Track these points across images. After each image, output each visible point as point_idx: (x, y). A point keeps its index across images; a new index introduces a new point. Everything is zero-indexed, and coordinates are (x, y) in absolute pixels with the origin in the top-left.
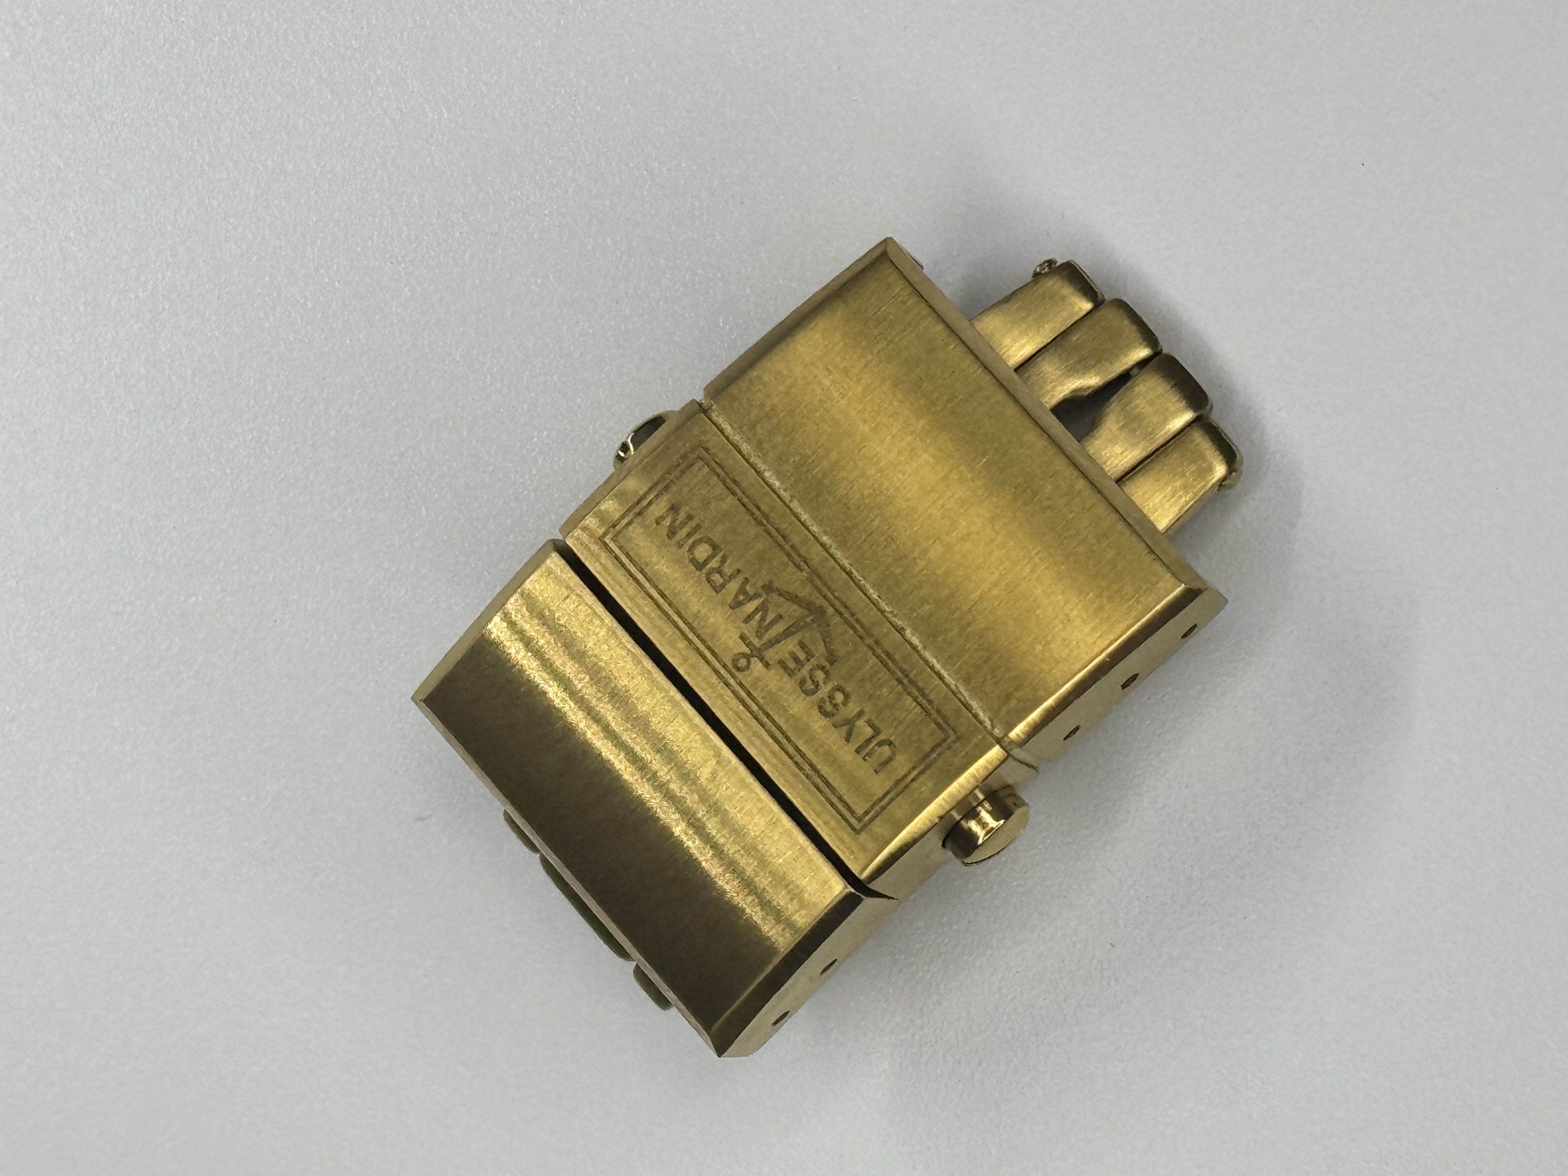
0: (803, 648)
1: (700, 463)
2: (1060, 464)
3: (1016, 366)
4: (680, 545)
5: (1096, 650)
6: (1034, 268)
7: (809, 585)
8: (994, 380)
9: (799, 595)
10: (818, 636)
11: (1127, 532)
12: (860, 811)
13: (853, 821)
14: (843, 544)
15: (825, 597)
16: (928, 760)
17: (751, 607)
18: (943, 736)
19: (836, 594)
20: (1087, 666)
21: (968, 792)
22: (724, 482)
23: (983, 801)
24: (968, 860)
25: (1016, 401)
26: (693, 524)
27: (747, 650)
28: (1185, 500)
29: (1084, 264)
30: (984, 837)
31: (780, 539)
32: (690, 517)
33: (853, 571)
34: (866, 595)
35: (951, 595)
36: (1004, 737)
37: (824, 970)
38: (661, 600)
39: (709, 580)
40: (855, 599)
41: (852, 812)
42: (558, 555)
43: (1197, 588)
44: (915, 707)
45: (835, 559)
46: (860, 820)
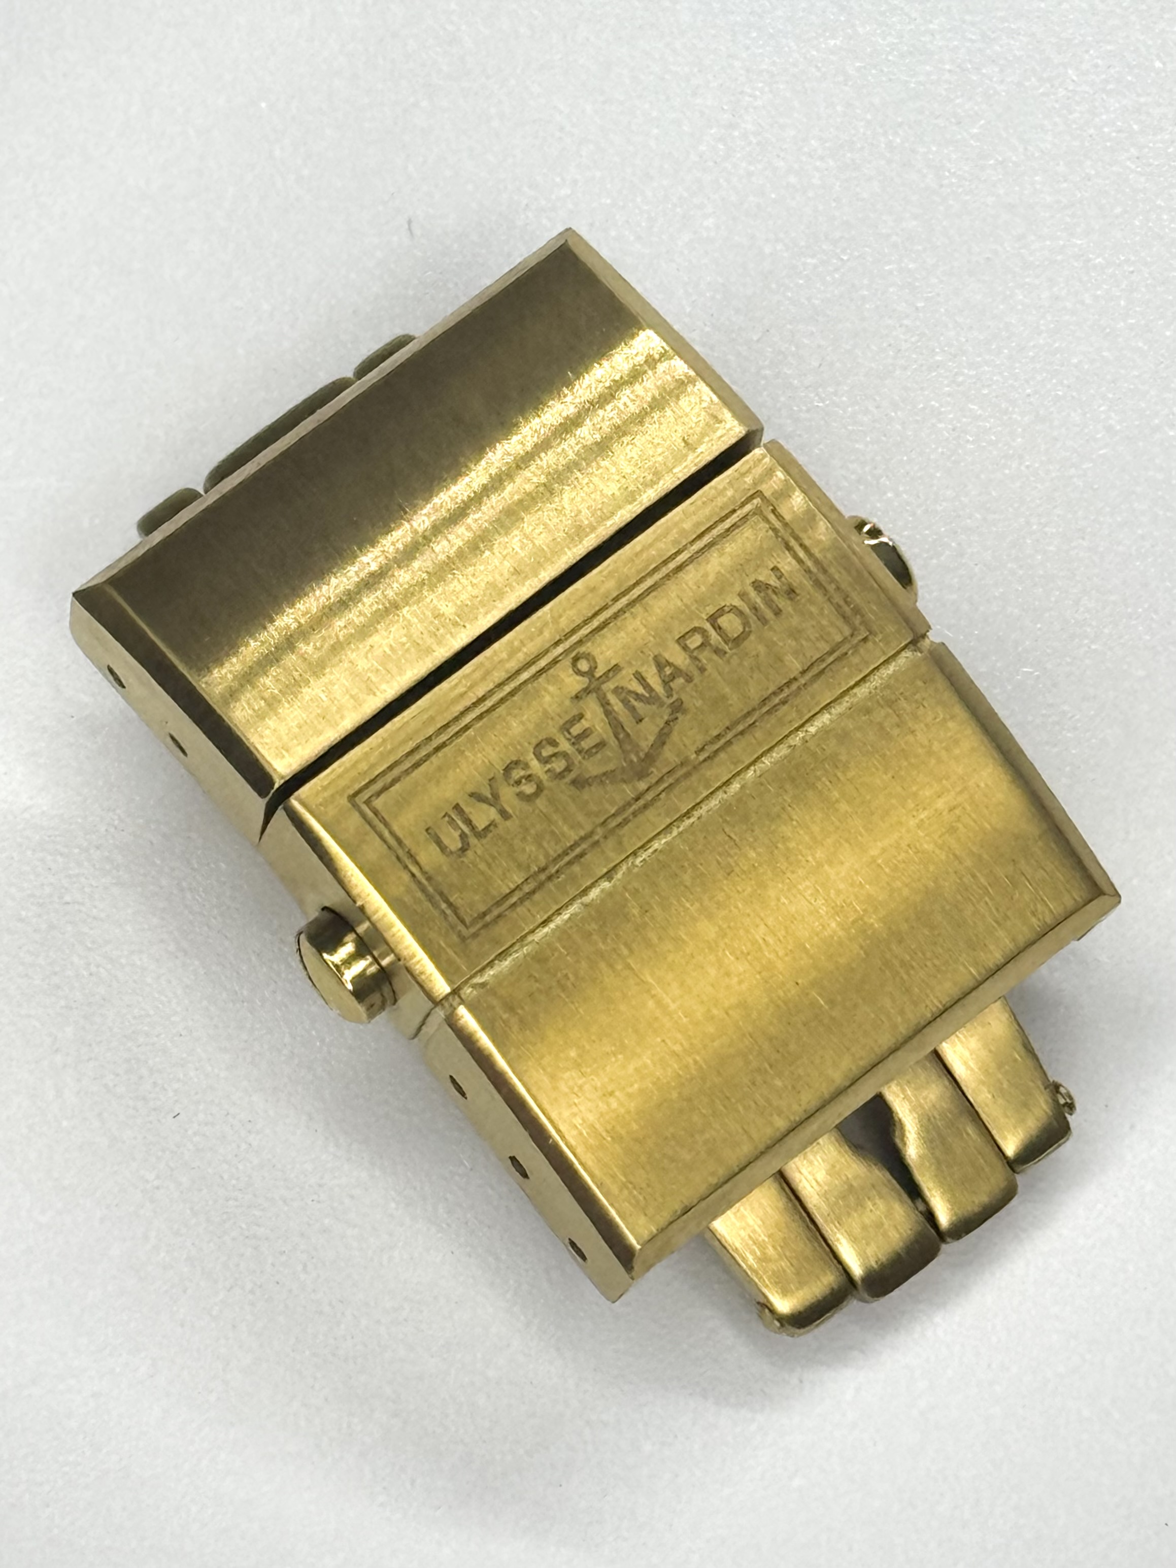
0: (596, 746)
1: (847, 631)
2: (808, 1099)
3: (940, 1052)
4: (742, 595)
5: (562, 1128)
6: (1064, 1084)
7: (678, 761)
8: (923, 1023)
9: (666, 748)
10: (611, 766)
11: (713, 1180)
12: (378, 803)
13: (366, 795)
14: (727, 809)
15: (660, 780)
16: (438, 898)
17: (654, 681)
18: (468, 920)
19: (663, 796)
20: (544, 1113)
21: (393, 946)
22: (821, 659)
23: (379, 964)
24: (303, 937)
25: (894, 1050)
26: (769, 614)
27: (598, 673)
28: (749, 1260)
29: (1066, 1150)
30: (333, 963)
31: (740, 727)
32: (778, 612)
33: (692, 820)
34: (659, 834)
35: (649, 944)
36: (460, 997)
37: (173, 738)
38: (672, 565)
39: (695, 630)
40: (655, 818)
41: (378, 794)
42: (741, 435)
43: (634, 1265)
44: (508, 886)
45: (707, 797)
46: (368, 802)
